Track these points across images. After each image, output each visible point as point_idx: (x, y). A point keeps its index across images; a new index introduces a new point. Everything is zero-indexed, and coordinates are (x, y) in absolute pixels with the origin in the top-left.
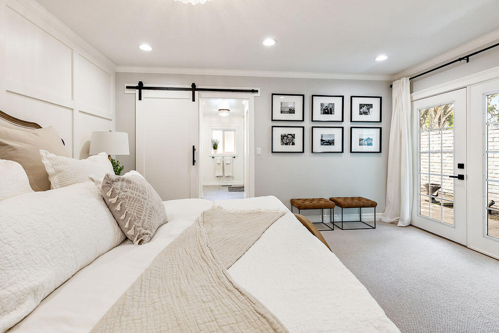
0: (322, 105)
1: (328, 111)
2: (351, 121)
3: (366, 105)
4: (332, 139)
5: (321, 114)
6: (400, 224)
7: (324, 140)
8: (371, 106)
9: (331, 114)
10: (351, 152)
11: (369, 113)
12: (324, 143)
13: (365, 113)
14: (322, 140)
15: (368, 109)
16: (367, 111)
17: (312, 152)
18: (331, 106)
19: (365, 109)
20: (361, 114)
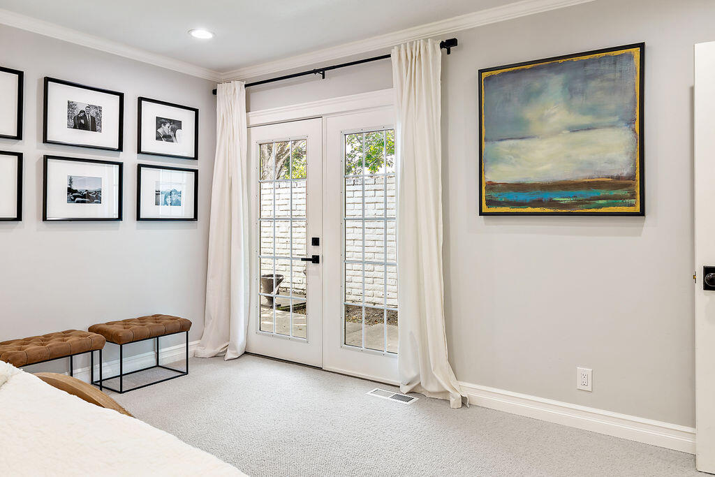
0: (71, 106)
1: (85, 121)
2: (139, 151)
3: (171, 121)
4: (97, 189)
5: (69, 126)
6: (229, 355)
7: (76, 191)
8: (177, 124)
9: (94, 129)
10: (139, 218)
11: (174, 139)
12: (75, 197)
13: (168, 138)
14: (70, 190)
15: (174, 130)
16: (172, 134)
17: (45, 219)
18: (93, 112)
19: (166, 129)
20: (158, 138)
